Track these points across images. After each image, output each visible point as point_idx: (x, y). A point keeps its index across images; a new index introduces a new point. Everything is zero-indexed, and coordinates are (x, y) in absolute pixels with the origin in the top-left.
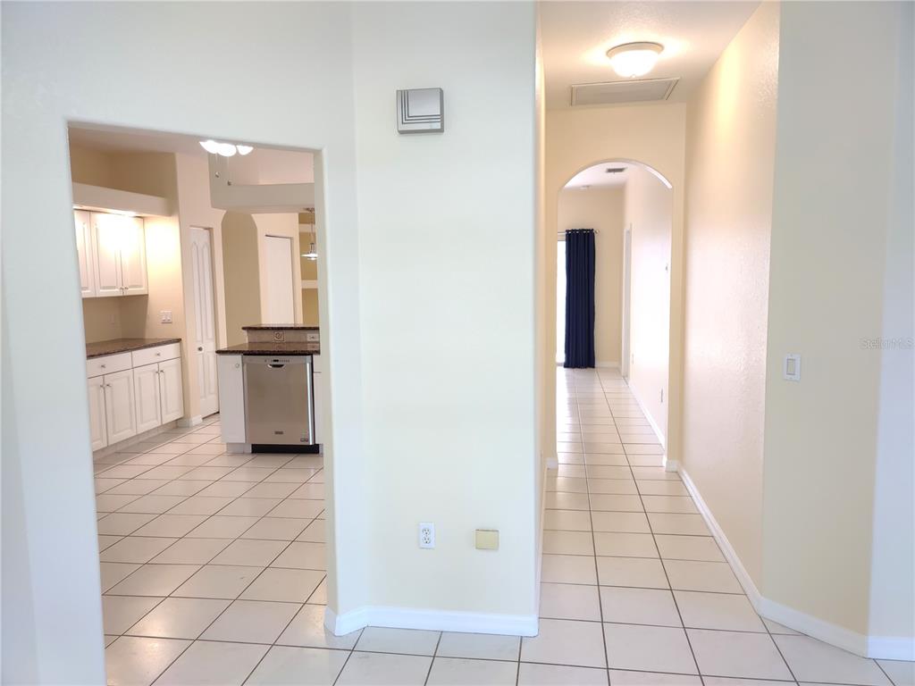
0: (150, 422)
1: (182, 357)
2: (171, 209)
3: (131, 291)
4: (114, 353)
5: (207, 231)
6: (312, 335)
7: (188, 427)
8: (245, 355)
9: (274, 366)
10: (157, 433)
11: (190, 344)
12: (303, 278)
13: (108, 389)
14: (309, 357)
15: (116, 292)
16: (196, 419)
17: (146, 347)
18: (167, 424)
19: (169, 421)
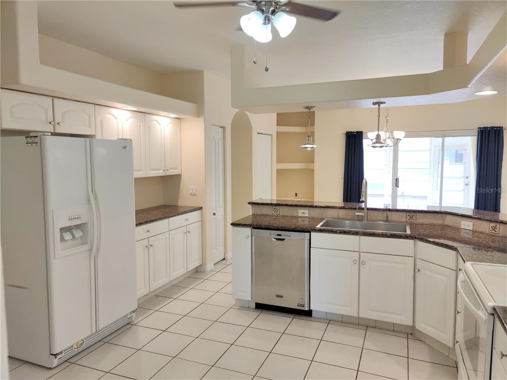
0: (179, 271)
1: (202, 221)
2: (199, 112)
3: (171, 172)
4: (157, 220)
5: (222, 129)
6: (303, 211)
7: (205, 272)
8: (253, 228)
9: (278, 239)
10: (183, 278)
11: (208, 211)
12: (278, 162)
13: (151, 249)
14: (307, 234)
15: (160, 173)
16: (210, 266)
17: (179, 214)
18: (190, 271)
19: (192, 268)
